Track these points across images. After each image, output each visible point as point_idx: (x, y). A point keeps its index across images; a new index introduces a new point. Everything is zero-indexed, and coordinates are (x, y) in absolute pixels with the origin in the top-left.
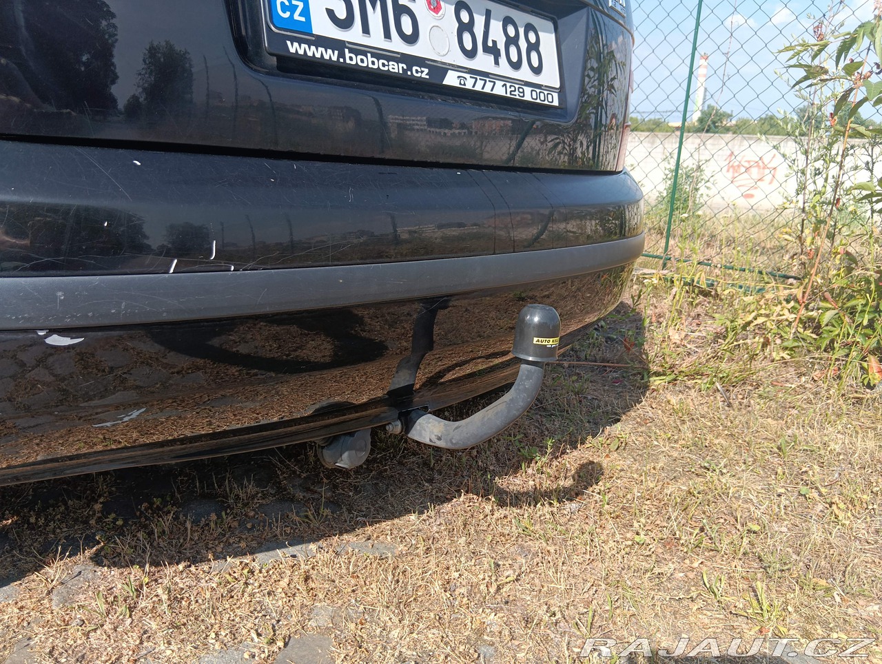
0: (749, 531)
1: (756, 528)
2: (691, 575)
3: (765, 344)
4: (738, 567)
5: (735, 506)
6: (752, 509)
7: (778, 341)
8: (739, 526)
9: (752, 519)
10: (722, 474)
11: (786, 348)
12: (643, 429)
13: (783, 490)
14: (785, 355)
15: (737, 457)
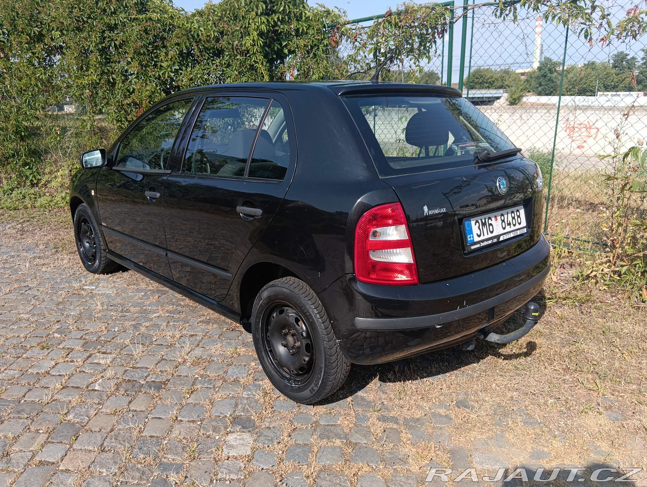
0: (593, 364)
1: (595, 363)
2: (575, 379)
3: (596, 283)
4: (590, 376)
5: (587, 356)
6: (594, 357)
7: (602, 281)
8: (589, 363)
9: (594, 360)
10: (582, 344)
11: (606, 285)
12: (548, 326)
13: (604, 349)
14: (605, 287)
15: (587, 337)
